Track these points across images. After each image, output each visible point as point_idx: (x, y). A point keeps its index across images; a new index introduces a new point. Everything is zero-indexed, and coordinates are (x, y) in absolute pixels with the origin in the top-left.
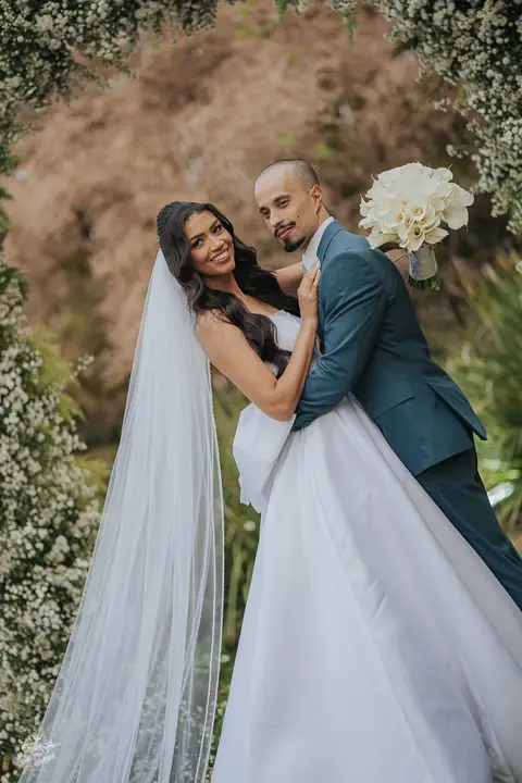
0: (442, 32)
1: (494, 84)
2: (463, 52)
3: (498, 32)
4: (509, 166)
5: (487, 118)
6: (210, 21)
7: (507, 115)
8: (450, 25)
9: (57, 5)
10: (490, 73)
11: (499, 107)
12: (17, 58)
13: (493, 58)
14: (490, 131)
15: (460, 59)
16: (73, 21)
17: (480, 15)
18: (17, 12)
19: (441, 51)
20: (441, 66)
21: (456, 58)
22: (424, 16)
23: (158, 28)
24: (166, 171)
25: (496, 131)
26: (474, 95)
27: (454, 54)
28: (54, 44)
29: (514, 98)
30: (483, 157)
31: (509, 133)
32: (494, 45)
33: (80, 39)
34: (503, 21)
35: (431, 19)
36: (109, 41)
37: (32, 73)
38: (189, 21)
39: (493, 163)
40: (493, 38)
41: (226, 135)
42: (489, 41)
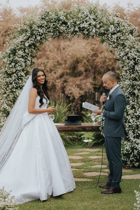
0: (123, 61)
1: (128, 73)
2: (125, 65)
3: (132, 66)
4: (124, 87)
5: (124, 78)
6: (87, 40)
7: (127, 79)
8: (125, 61)
9: (65, 26)
11: (127, 77)
12: (54, 31)
13: (129, 69)
14: (123, 80)
15: (124, 66)
16: (66, 29)
17: (130, 61)
18: (58, 24)
19: (122, 63)
20: (122, 66)
21: (123, 66)
22: (122, 57)
23: (78, 37)
24: (56, 50)
25: (124, 80)
26: (124, 73)
27: (124, 65)
28: (62, 31)
29: (130, 77)
30: (120, 83)
31: (126, 82)
32: (130, 67)
33: (66, 33)
34: (134, 64)
35: (122, 58)
36: (70, 35)
37: (55, 34)
38: (84, 38)
39: (121, 85)
40: (131, 66)
41: (70, 49)
42: (130, 66)
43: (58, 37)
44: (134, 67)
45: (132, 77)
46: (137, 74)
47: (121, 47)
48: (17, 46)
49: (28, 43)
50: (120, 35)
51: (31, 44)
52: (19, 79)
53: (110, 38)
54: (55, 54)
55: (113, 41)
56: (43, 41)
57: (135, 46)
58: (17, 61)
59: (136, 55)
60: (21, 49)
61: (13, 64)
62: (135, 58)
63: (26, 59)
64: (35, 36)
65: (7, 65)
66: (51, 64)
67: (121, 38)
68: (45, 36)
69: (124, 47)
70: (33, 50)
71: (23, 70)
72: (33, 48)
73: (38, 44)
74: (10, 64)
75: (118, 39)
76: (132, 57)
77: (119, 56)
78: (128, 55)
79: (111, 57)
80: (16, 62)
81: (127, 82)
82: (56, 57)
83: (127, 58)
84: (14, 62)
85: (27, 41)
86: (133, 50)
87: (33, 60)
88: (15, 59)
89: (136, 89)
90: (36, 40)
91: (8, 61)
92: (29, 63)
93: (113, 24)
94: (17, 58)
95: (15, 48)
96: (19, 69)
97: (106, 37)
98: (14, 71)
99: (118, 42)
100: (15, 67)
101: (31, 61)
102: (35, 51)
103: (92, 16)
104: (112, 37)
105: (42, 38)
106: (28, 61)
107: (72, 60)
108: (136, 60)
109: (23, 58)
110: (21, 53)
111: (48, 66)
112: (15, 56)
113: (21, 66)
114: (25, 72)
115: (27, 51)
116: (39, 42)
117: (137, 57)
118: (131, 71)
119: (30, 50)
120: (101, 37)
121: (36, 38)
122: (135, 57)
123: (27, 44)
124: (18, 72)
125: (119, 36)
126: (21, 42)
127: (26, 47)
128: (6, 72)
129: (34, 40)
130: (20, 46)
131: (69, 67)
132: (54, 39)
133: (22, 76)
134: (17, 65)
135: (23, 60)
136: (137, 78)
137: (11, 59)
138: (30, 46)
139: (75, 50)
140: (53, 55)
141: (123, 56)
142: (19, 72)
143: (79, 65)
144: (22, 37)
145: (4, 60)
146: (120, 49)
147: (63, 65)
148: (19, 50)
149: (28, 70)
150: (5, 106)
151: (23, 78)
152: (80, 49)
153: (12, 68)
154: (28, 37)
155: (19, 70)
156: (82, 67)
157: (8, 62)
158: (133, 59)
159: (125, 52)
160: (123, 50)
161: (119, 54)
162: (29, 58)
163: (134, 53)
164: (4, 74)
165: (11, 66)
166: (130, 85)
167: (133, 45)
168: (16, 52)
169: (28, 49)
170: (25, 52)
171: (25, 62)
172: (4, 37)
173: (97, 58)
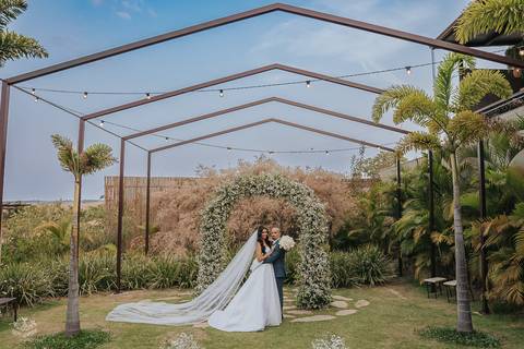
1: (307, 228)
2: (305, 221)
3: (310, 222)
8: (304, 217)
9: (254, 188)
12: (246, 192)
13: (308, 224)
16: (256, 191)
17: (309, 218)
18: (249, 187)
19: (302, 219)
23: (265, 198)
27: (303, 221)
28: (252, 193)
33: (255, 194)
36: (259, 196)
37: (246, 195)
38: (271, 198)
44: (312, 222)
45: (311, 231)
47: (301, 206)
48: (215, 205)
50: (300, 196)
51: (226, 203)
53: (292, 199)
55: (294, 201)
56: (236, 201)
60: (218, 208)
63: (222, 215)
65: (206, 221)
68: (238, 197)
69: (303, 206)
70: (228, 208)
71: (219, 225)
72: (228, 206)
73: (232, 203)
74: (209, 220)
77: (299, 214)
78: (307, 213)
80: (214, 218)
81: (307, 235)
83: (306, 215)
84: (212, 219)
85: (223, 201)
86: (311, 208)
88: (213, 216)
90: (230, 200)
91: (207, 217)
93: (293, 187)
95: (213, 206)
97: (288, 198)
98: (212, 226)
99: (299, 202)
100: (212, 222)
103: (277, 181)
105: (235, 198)
106: (224, 217)
108: (314, 217)
110: (218, 210)
112: (213, 214)
113: (218, 221)
114: (221, 226)
115: (222, 209)
116: (233, 201)
117: (314, 215)
118: (310, 226)
119: (226, 208)
120: (284, 198)
121: (230, 198)
122: (312, 214)
123: (223, 204)
124: (215, 227)
125: (299, 198)
126: (218, 202)
127: (222, 206)
128: (205, 226)
129: (228, 200)
130: (217, 205)
132: (245, 199)
134: (214, 221)
135: (219, 216)
137: (210, 215)
138: (225, 205)
141: (303, 214)
144: (219, 198)
145: (204, 217)
146: (300, 208)
148: (216, 208)
150: (204, 255)
154: (224, 198)
155: (216, 225)
157: (207, 219)
158: (311, 216)
159: (305, 210)
160: (302, 208)
161: (299, 211)
162: (224, 215)
163: (312, 211)
164: (204, 229)
165: (209, 222)
167: (311, 205)
168: (214, 210)
169: (224, 207)
171: (221, 218)
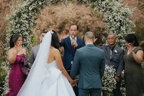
0: (110, 22)
1: (115, 33)
2: (112, 27)
3: (118, 27)
6: (81, 5)
8: (112, 23)
10: (115, 31)
17: (117, 23)
19: (109, 25)
20: (109, 27)
23: (73, 3)
27: (111, 26)
43: (57, 3)
44: (120, 27)
45: (119, 36)
46: (122, 34)
47: (109, 11)
48: (22, 10)
49: (31, 7)
50: (108, 1)
51: (34, 8)
52: (24, 37)
53: (100, 4)
54: (47, 16)
55: (102, 6)
56: (44, 6)
57: (120, 10)
58: (22, 23)
59: (122, 18)
60: (25, 13)
61: (19, 25)
62: (121, 21)
63: (29, 21)
64: (38, 2)
65: (13, 26)
66: (44, 24)
67: (109, 4)
68: (46, 1)
69: (111, 12)
70: (35, 13)
71: (27, 30)
72: (36, 11)
73: (40, 9)
74: (16, 25)
75: (107, 4)
76: (119, 20)
77: (107, 19)
78: (114, 18)
79: (91, 19)
82: (48, 19)
83: (114, 20)
84: (19, 24)
85: (30, 6)
86: (119, 14)
87: (36, 22)
88: (20, 21)
89: (122, 46)
90: (38, 5)
91: (14, 22)
92: (32, 24)
94: (22, 20)
95: (20, 11)
96: (23, 29)
97: (96, 3)
98: (19, 31)
99: (107, 7)
100: (20, 28)
101: (34, 22)
102: (37, 14)
104: (101, 3)
105: (43, 3)
106: (31, 23)
107: (61, 22)
108: (122, 22)
109: (27, 20)
110: (25, 16)
111: (42, 26)
112: (20, 19)
113: (25, 27)
114: (29, 32)
115: (30, 14)
116: (40, 6)
117: (122, 20)
118: (118, 31)
119: (33, 13)
120: (93, 3)
121: (38, 3)
122: (121, 19)
123: (30, 9)
124: (22, 32)
125: (107, 3)
126: (26, 7)
127: (29, 11)
128: (12, 32)
129: (36, 5)
130: (25, 10)
131: (58, 27)
132: (53, 4)
133: (26, 35)
134: (22, 26)
135: (27, 22)
136: (122, 37)
137: (17, 21)
138: (33, 10)
139: (63, 14)
140: (46, 18)
141: (110, 19)
142: (24, 32)
143: (66, 25)
144: (26, 3)
145: (11, 22)
146: (108, 13)
147: (54, 26)
148: (24, 13)
149: (31, 30)
151: (27, 37)
152: (68, 13)
153: (17, 28)
154: (31, 3)
155: (23, 31)
156: (68, 27)
157: (14, 24)
158: (119, 21)
159: (113, 16)
160: (110, 14)
161: (107, 17)
162: (32, 21)
163: (120, 16)
164: (11, 34)
165: (17, 27)
166: (117, 42)
167: (119, 10)
168: (21, 15)
169: (31, 13)
170: (28, 16)
171: (29, 24)
172: (5, 3)
173: (80, 20)
